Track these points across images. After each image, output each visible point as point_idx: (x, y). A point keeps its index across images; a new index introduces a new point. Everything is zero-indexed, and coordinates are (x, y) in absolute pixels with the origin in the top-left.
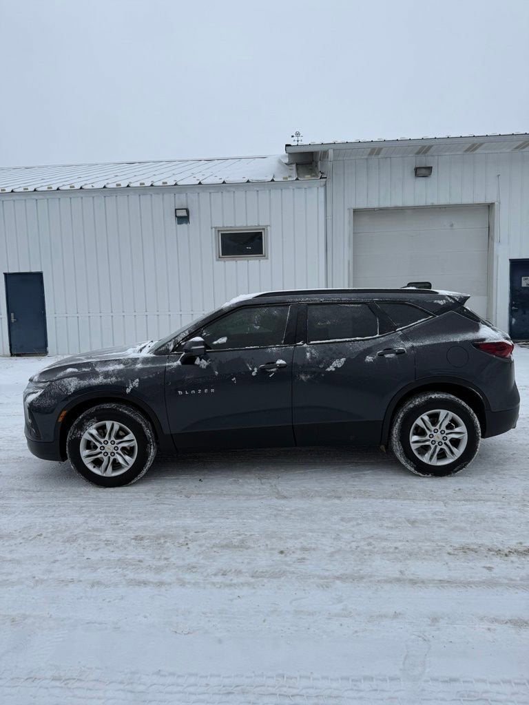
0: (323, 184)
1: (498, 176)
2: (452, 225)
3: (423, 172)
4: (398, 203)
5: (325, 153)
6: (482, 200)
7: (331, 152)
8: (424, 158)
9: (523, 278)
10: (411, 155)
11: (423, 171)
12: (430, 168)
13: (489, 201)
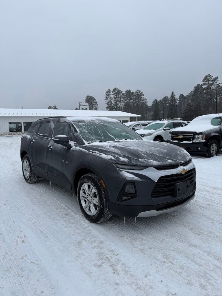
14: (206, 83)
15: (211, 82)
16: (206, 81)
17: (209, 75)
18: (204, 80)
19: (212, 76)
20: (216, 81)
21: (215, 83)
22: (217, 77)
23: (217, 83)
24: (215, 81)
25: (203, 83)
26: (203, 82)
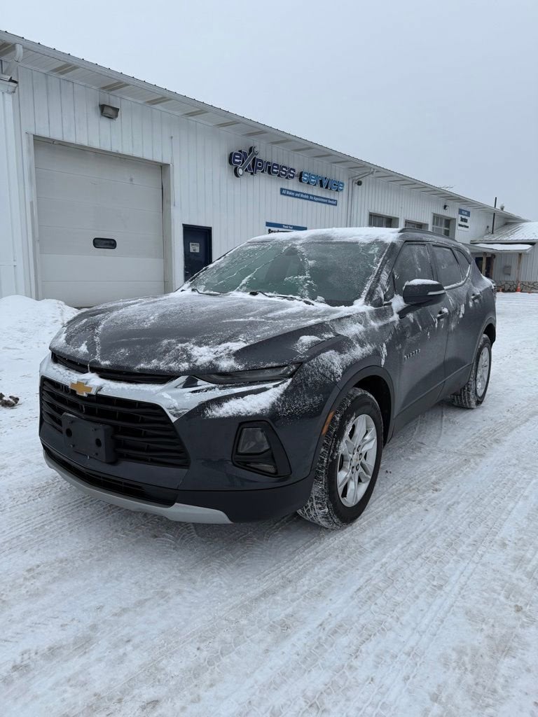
0: (11, 89)
1: (172, 137)
2: (131, 180)
3: (108, 111)
4: (83, 140)
5: (13, 47)
6: (158, 159)
7: (19, 49)
8: (107, 95)
9: (191, 244)
10: (94, 87)
11: (111, 112)
12: (117, 110)
13: (165, 161)
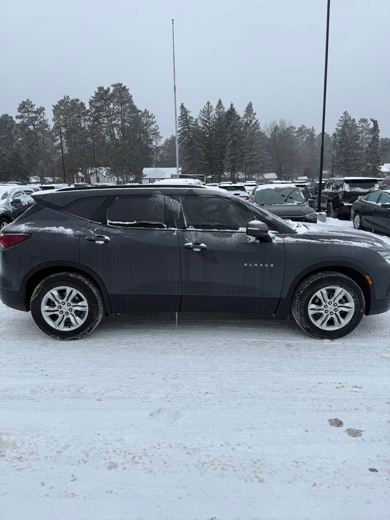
14: (25, 114)
15: (34, 115)
16: (25, 112)
17: (28, 100)
18: (20, 108)
19: (33, 104)
20: (42, 114)
21: (41, 117)
22: (42, 107)
23: (44, 117)
24: (40, 114)
25: (19, 114)
26: (20, 111)
